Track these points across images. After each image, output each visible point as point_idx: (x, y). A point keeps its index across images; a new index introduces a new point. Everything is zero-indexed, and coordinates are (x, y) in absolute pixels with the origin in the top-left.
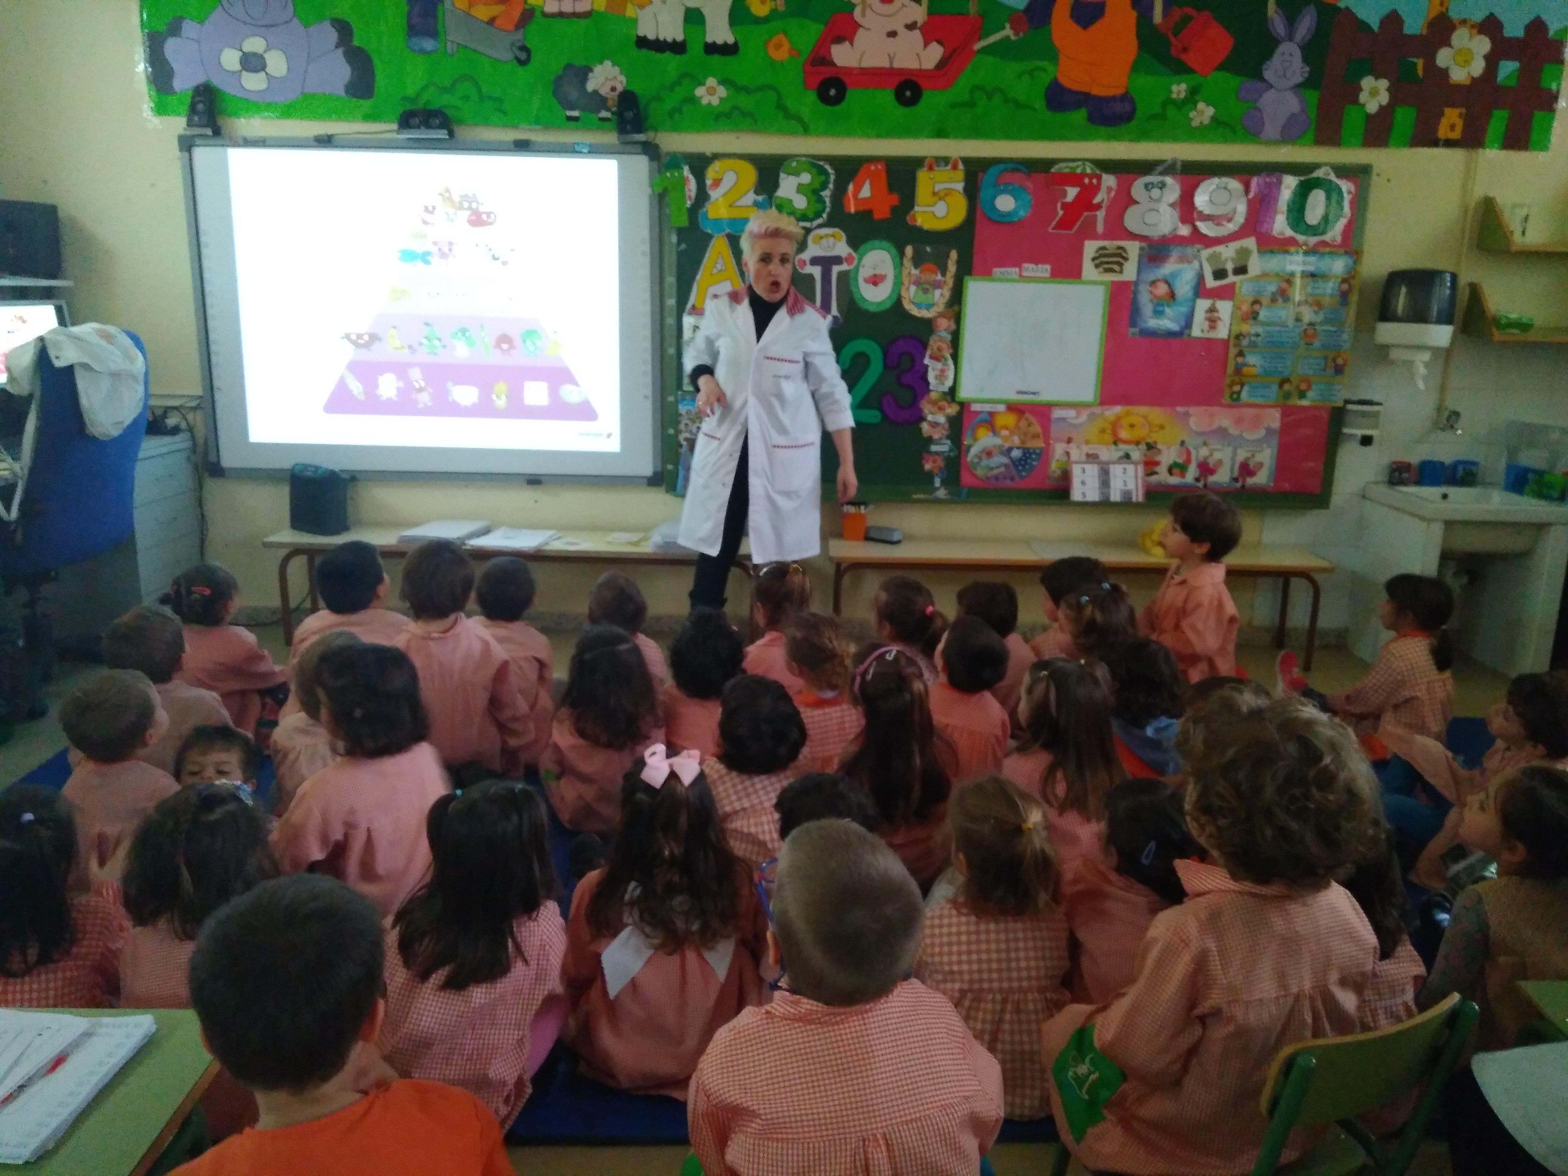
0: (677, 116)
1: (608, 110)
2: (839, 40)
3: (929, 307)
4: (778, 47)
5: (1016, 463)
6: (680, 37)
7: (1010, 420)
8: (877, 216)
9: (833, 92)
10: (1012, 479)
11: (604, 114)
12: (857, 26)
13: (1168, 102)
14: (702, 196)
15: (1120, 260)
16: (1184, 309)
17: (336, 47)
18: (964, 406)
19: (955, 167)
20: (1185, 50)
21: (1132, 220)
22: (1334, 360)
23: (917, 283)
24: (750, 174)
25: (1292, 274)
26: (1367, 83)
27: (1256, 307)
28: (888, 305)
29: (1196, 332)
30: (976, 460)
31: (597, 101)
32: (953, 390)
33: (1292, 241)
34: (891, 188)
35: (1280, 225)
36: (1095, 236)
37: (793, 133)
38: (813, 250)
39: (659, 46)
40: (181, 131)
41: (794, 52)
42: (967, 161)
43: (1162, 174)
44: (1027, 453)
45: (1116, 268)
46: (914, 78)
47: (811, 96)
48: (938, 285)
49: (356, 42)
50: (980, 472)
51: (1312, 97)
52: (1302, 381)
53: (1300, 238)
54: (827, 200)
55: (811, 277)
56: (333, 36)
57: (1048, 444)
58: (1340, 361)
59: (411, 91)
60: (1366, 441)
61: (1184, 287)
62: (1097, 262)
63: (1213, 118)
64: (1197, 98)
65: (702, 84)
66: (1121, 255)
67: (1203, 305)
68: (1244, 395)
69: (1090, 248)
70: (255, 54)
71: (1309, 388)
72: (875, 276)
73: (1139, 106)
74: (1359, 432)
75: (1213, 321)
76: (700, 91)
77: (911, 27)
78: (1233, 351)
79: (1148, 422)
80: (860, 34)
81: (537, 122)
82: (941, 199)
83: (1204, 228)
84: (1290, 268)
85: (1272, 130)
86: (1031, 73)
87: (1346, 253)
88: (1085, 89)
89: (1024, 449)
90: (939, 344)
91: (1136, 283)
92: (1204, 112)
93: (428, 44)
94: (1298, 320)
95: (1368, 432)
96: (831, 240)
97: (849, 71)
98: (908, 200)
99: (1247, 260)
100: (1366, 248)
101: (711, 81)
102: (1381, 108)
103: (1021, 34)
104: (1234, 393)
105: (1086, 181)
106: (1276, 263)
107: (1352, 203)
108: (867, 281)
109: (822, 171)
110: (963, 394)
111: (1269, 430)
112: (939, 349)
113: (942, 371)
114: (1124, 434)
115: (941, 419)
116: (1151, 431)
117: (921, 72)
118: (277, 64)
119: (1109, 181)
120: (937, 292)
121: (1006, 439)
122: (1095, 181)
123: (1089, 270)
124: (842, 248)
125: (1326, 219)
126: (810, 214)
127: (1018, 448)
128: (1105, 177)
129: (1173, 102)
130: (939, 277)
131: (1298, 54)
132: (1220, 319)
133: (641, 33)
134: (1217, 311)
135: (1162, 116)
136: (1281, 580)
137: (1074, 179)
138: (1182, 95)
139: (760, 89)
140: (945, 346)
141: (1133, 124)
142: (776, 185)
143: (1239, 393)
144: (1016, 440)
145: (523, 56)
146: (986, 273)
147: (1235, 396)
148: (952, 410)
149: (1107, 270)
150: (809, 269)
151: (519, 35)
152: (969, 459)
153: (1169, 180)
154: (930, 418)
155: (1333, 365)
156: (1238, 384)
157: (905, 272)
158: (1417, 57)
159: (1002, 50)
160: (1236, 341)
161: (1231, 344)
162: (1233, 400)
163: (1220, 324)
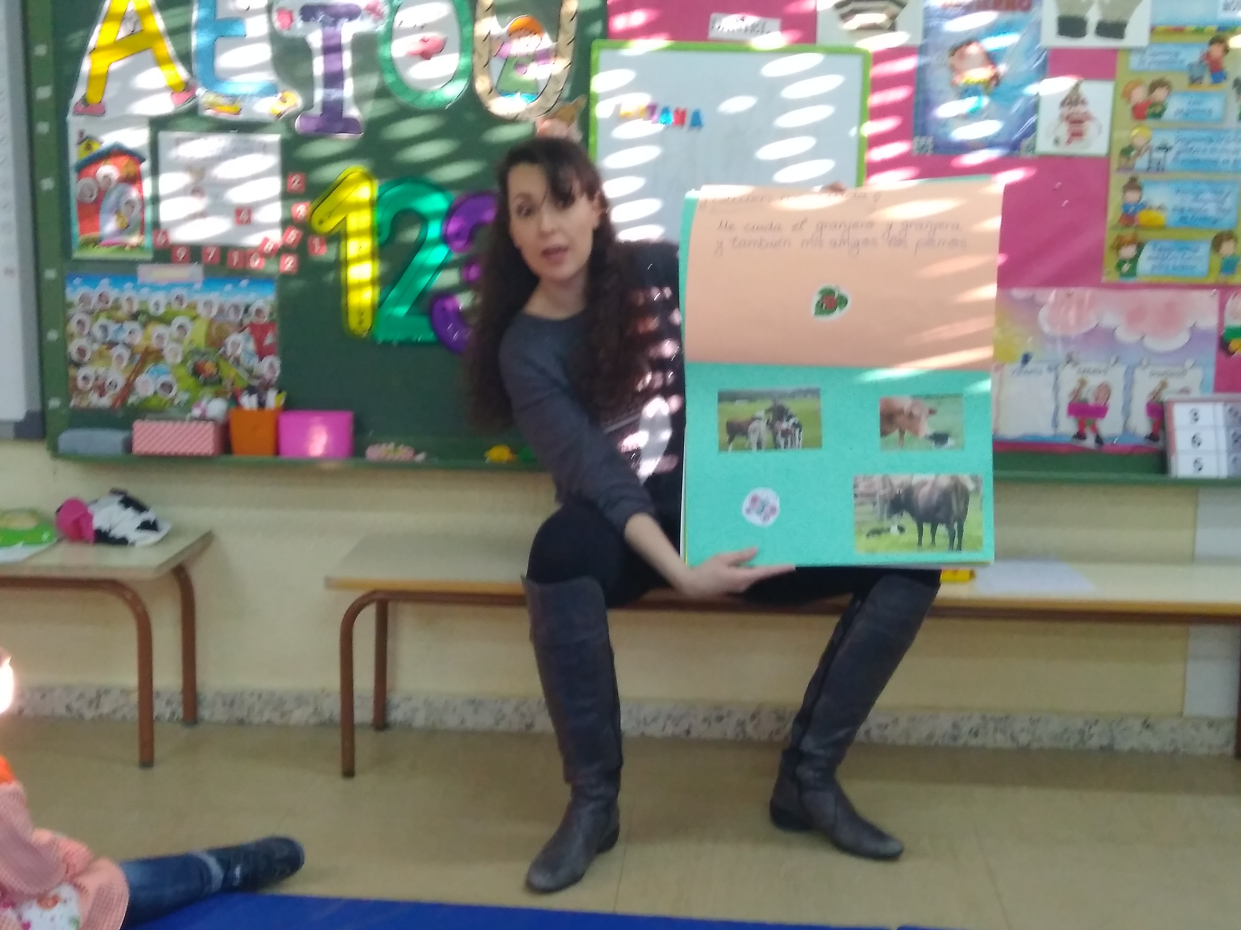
15: (890, 5)
27: (1160, 94)
28: (452, 95)
29: (1044, 142)
45: (882, 20)
48: (543, 57)
55: (304, 41)
62: (846, 9)
67: (1055, 89)
68: (1145, 264)
72: (423, 42)
78: (1117, 180)
91: (923, 51)
104: (1122, 261)
106: (1193, 8)
111: (1196, 334)
120: (544, 70)
123: (829, 25)
130: (546, 41)
134: (1083, 102)
143: (1134, 260)
147: (1126, 267)
149: (864, 27)
150: (300, 29)
156: (1132, 243)
157: (481, 34)
160: (1124, 161)
161: (1114, 164)
162: (1123, 275)
163: (1090, 128)
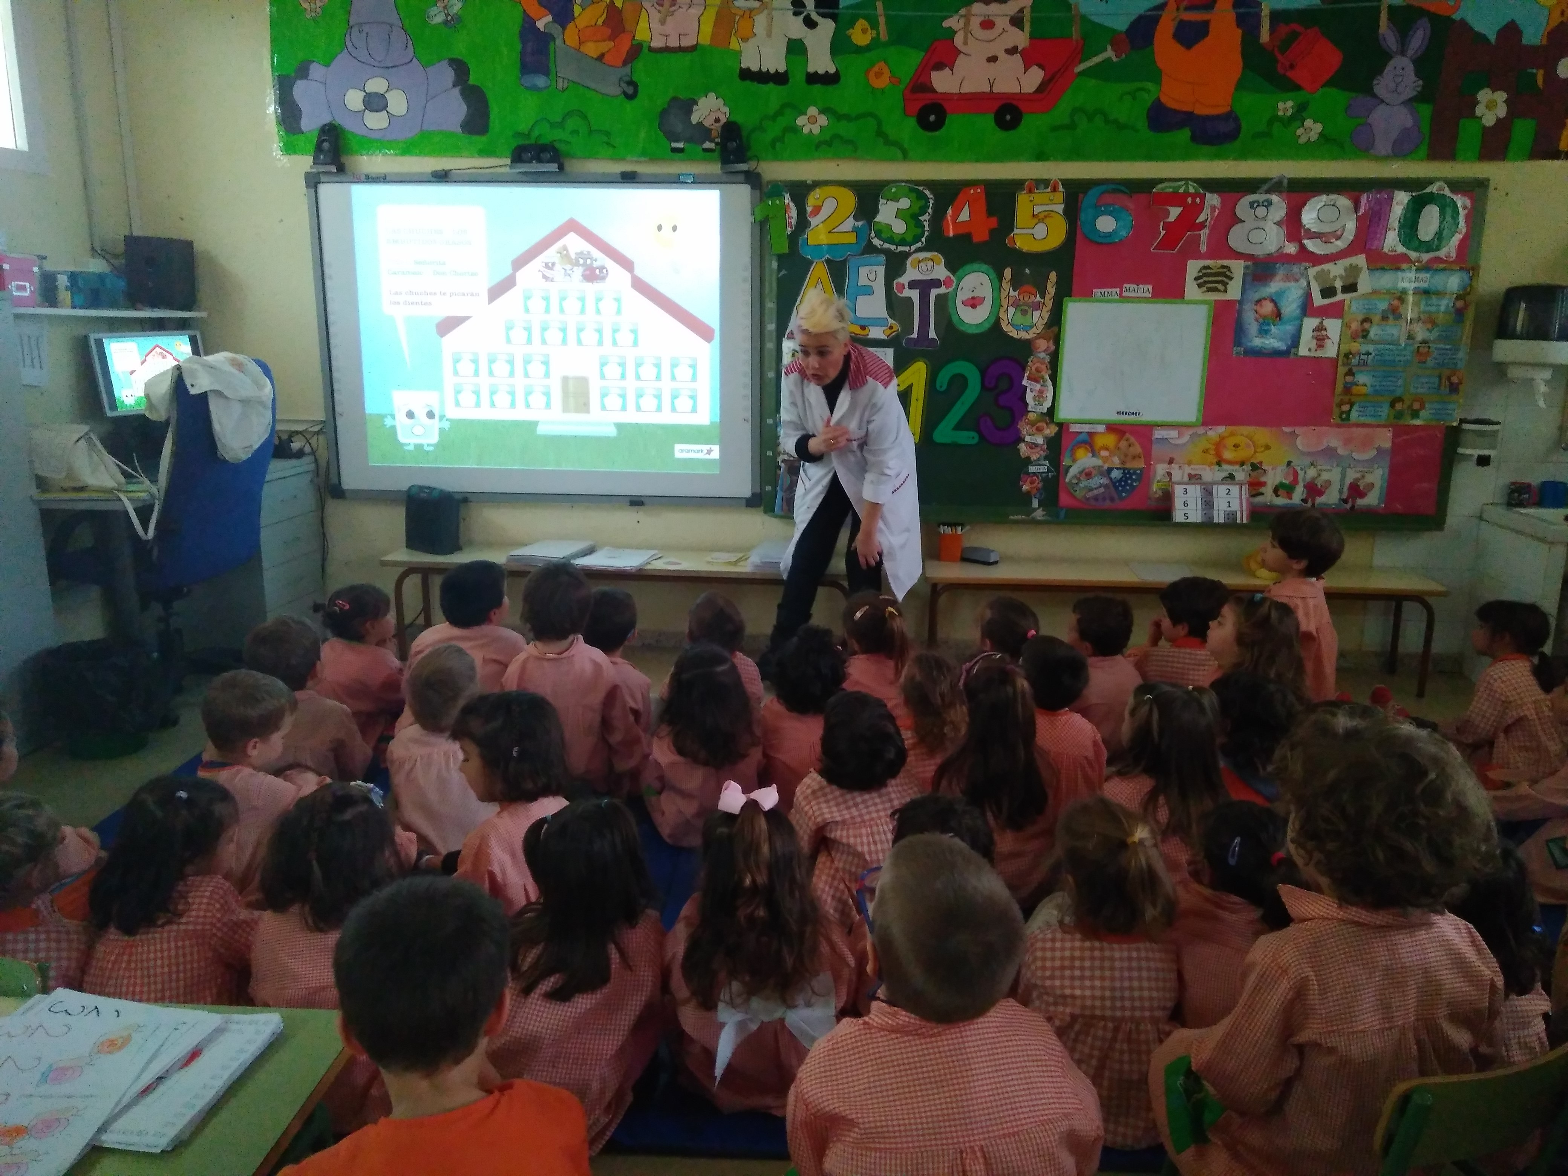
0: (778, 145)
1: (712, 141)
2: (939, 67)
3: (1027, 329)
4: (879, 75)
5: (1115, 484)
6: (782, 69)
7: (1110, 440)
8: (976, 239)
9: (932, 118)
10: (1112, 499)
11: (708, 145)
12: (957, 52)
13: (1274, 119)
14: (803, 223)
15: (1224, 279)
16: (1290, 328)
17: (454, 86)
18: (1062, 426)
19: (1055, 190)
20: (1292, 67)
21: (1236, 239)
22: (1449, 378)
23: (1016, 304)
24: (850, 200)
25: (1404, 292)
26: (1484, 95)
27: (1367, 325)
28: (987, 326)
29: (1303, 351)
30: (1075, 481)
31: (702, 133)
32: (1051, 411)
33: (1404, 258)
34: (990, 213)
35: (1392, 242)
36: (1198, 256)
37: (892, 159)
38: (911, 273)
39: (762, 77)
40: (308, 170)
41: (895, 80)
42: (1066, 183)
43: (1268, 192)
44: (1127, 474)
45: (1220, 286)
46: (1015, 103)
47: (912, 122)
48: (1036, 307)
49: (472, 81)
50: (1079, 494)
51: (1425, 111)
52: (1415, 400)
53: (1413, 255)
54: (926, 224)
55: (910, 299)
56: (449, 75)
57: (1148, 464)
58: (1455, 380)
59: (523, 127)
60: (1483, 461)
61: (1291, 306)
62: (1201, 281)
63: (1321, 134)
64: (1304, 114)
65: (804, 113)
66: (1225, 275)
67: (1310, 323)
68: (1354, 415)
69: (1193, 267)
70: (376, 94)
71: (1422, 407)
72: (973, 298)
73: (1244, 125)
74: (1476, 452)
75: (1320, 340)
76: (801, 121)
77: (1012, 51)
78: (1342, 370)
79: (1254, 443)
80: (960, 61)
81: (644, 153)
82: (1041, 221)
83: (1311, 245)
84: (1402, 285)
85: (1383, 146)
86: (1133, 95)
87: (1461, 269)
88: (1190, 109)
89: (1124, 469)
90: (1038, 365)
91: (1241, 302)
92: (1312, 129)
93: (540, 81)
94: (1410, 337)
95: (1486, 452)
96: (930, 263)
97: (948, 96)
98: (1007, 223)
99: (1357, 276)
100: (1482, 263)
101: (813, 111)
102: (1499, 120)
103: (1124, 56)
104: (1342, 413)
105: (1190, 200)
106: (1387, 280)
107: (1467, 218)
108: (964, 303)
109: (921, 196)
110: (1063, 414)
111: (1380, 451)
112: (1038, 370)
113: (1041, 392)
114: (1228, 455)
115: (1040, 440)
116: (1255, 452)
117: (1021, 97)
118: (397, 103)
119: (1213, 200)
120: (1036, 314)
121: (1106, 460)
122: (1198, 200)
123: (1192, 290)
124: (941, 272)
125: (1439, 235)
126: (909, 238)
127: (1117, 469)
128: (1208, 195)
129: (1280, 119)
130: (1038, 298)
131: (1410, 68)
132: (1328, 338)
133: (743, 66)
134: (1325, 330)
135: (1266, 135)
136: (1394, 604)
137: (1176, 199)
138: (1289, 113)
139: (859, 117)
140: (1044, 367)
141: (1237, 144)
142: (876, 211)
143: (1348, 413)
144: (1116, 461)
145: (630, 90)
146: (1086, 294)
147: (1344, 416)
148: (1051, 431)
149: (1210, 290)
150: (907, 293)
151: (627, 69)
152: (1067, 480)
153: (1275, 198)
154: (1028, 439)
155: (1447, 383)
156: (1348, 403)
157: (1004, 294)
158: (1538, 68)
159: (1102, 72)
160: (1345, 360)
161: (1340, 363)
162: (1342, 420)
163: (1328, 343)
